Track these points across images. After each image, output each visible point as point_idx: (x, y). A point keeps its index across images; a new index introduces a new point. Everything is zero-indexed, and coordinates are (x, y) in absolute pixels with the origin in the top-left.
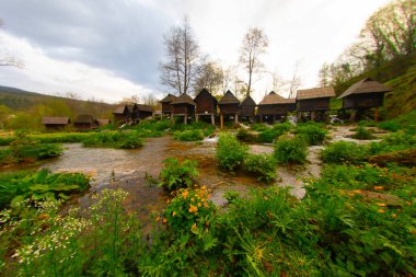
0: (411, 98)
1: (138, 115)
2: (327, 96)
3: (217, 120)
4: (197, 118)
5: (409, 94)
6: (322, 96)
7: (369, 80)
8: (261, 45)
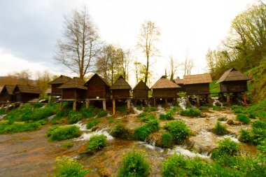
0: (263, 87)
1: (19, 97)
2: (206, 82)
3: (109, 105)
4: (87, 103)
5: (262, 83)
6: (202, 82)
7: (234, 70)
8: (154, 33)
